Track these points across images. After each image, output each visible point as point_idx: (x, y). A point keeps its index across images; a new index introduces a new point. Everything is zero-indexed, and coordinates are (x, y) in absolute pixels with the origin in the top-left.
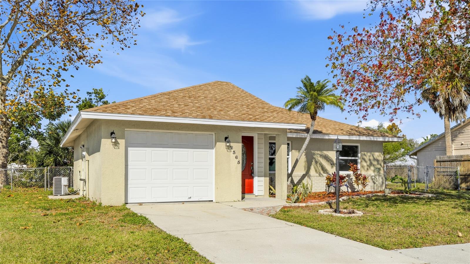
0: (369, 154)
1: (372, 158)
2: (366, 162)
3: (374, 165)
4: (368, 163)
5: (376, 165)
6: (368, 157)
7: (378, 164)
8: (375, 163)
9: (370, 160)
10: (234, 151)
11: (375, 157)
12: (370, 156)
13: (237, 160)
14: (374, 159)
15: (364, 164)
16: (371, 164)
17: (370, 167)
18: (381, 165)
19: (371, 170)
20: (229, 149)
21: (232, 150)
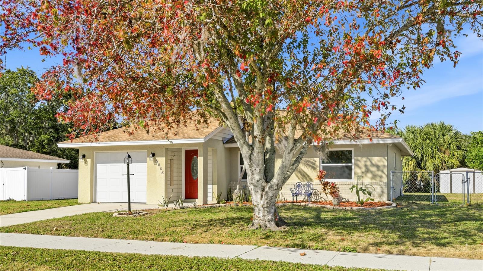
0: (364, 159)
1: (369, 163)
2: (360, 168)
3: (371, 172)
4: (364, 169)
5: (374, 172)
6: (363, 163)
7: (378, 170)
8: (374, 169)
9: (366, 166)
10: (159, 164)
11: (374, 162)
12: (365, 161)
13: (161, 171)
14: (373, 165)
15: (359, 171)
16: (368, 171)
17: (366, 174)
18: (383, 172)
19: (368, 177)
20: (155, 162)
21: (158, 163)
